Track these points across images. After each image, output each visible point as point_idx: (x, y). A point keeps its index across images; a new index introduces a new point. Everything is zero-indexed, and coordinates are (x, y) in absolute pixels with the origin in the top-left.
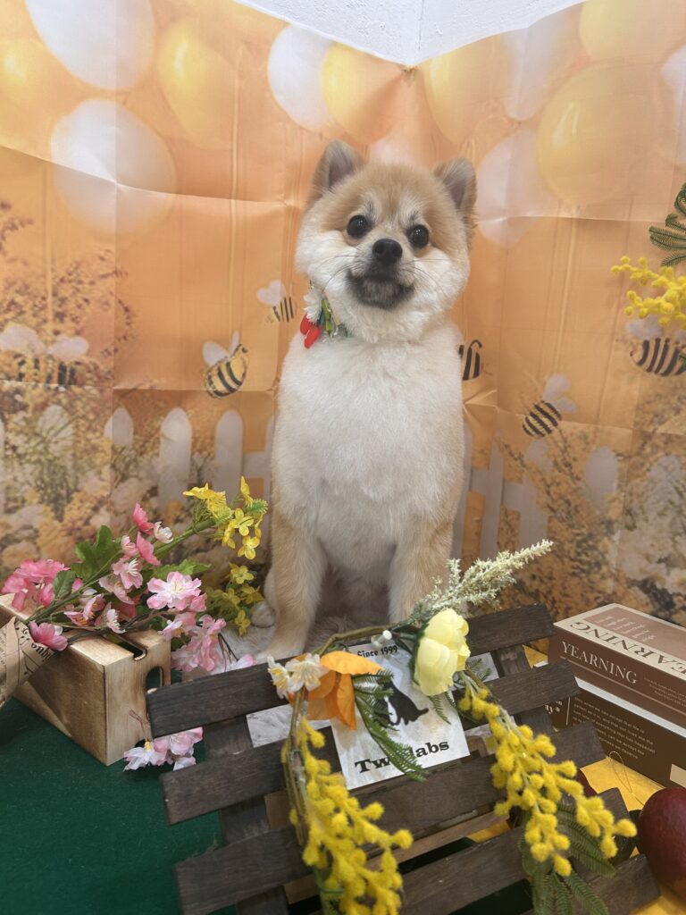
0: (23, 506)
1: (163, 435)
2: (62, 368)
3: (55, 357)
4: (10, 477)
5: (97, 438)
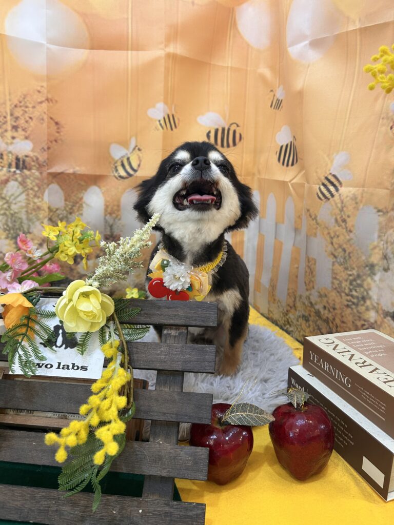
1: (84, 203)
2: (18, 159)
3: (14, 151)
5: (40, 202)
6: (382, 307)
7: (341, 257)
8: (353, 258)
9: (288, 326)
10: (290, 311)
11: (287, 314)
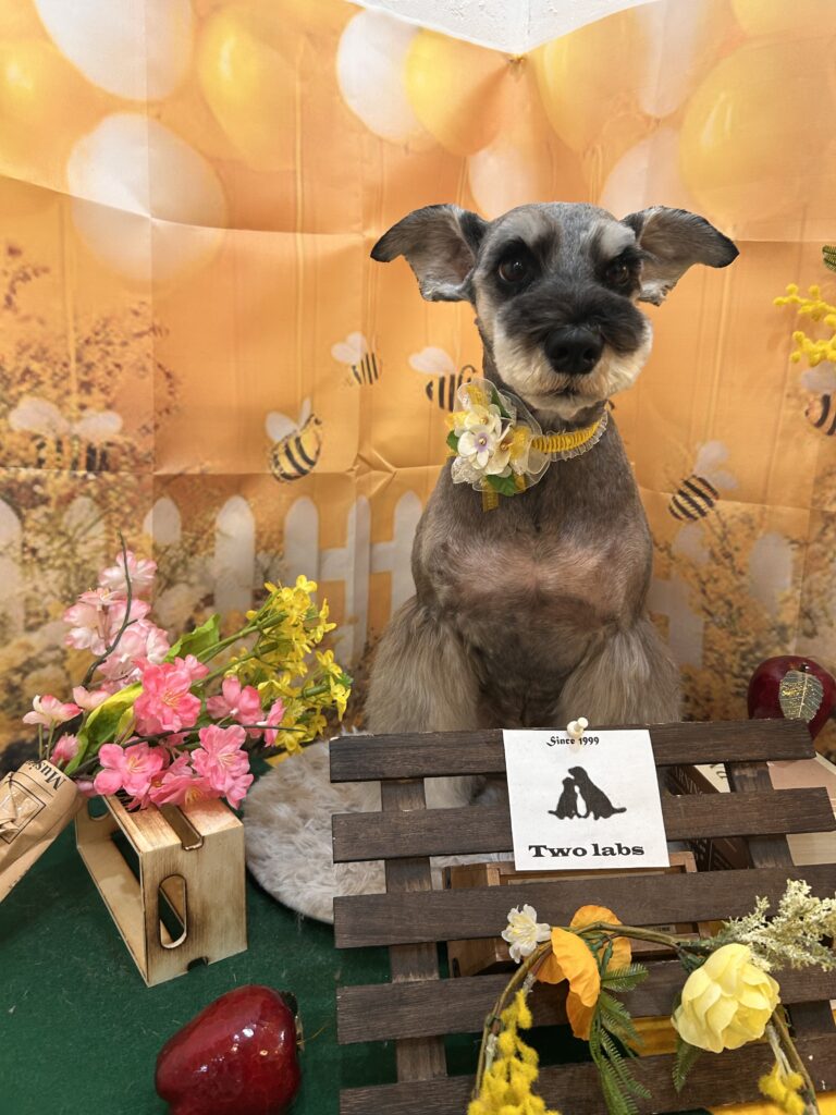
0: (46, 622)
1: (218, 530)
2: (91, 451)
3: (83, 435)
4: (30, 586)
5: (135, 535)
7: (723, 614)
8: (746, 616)
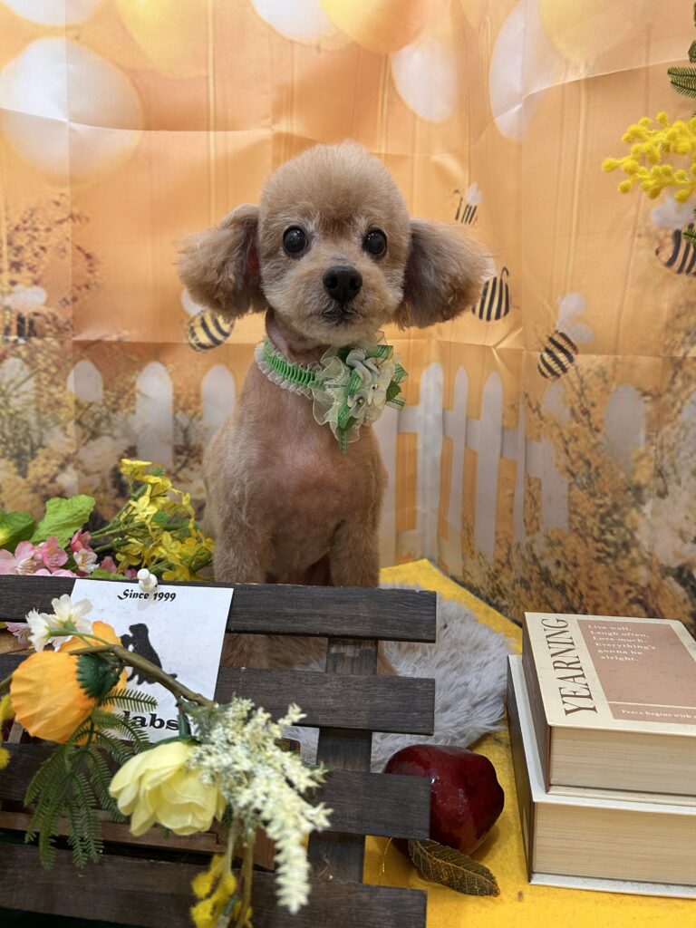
1: (139, 391)
2: (21, 319)
3: (13, 308)
5: (61, 392)
6: (657, 561)
7: (583, 474)
8: (603, 476)
9: (499, 598)
10: (501, 571)
11: (496, 578)
